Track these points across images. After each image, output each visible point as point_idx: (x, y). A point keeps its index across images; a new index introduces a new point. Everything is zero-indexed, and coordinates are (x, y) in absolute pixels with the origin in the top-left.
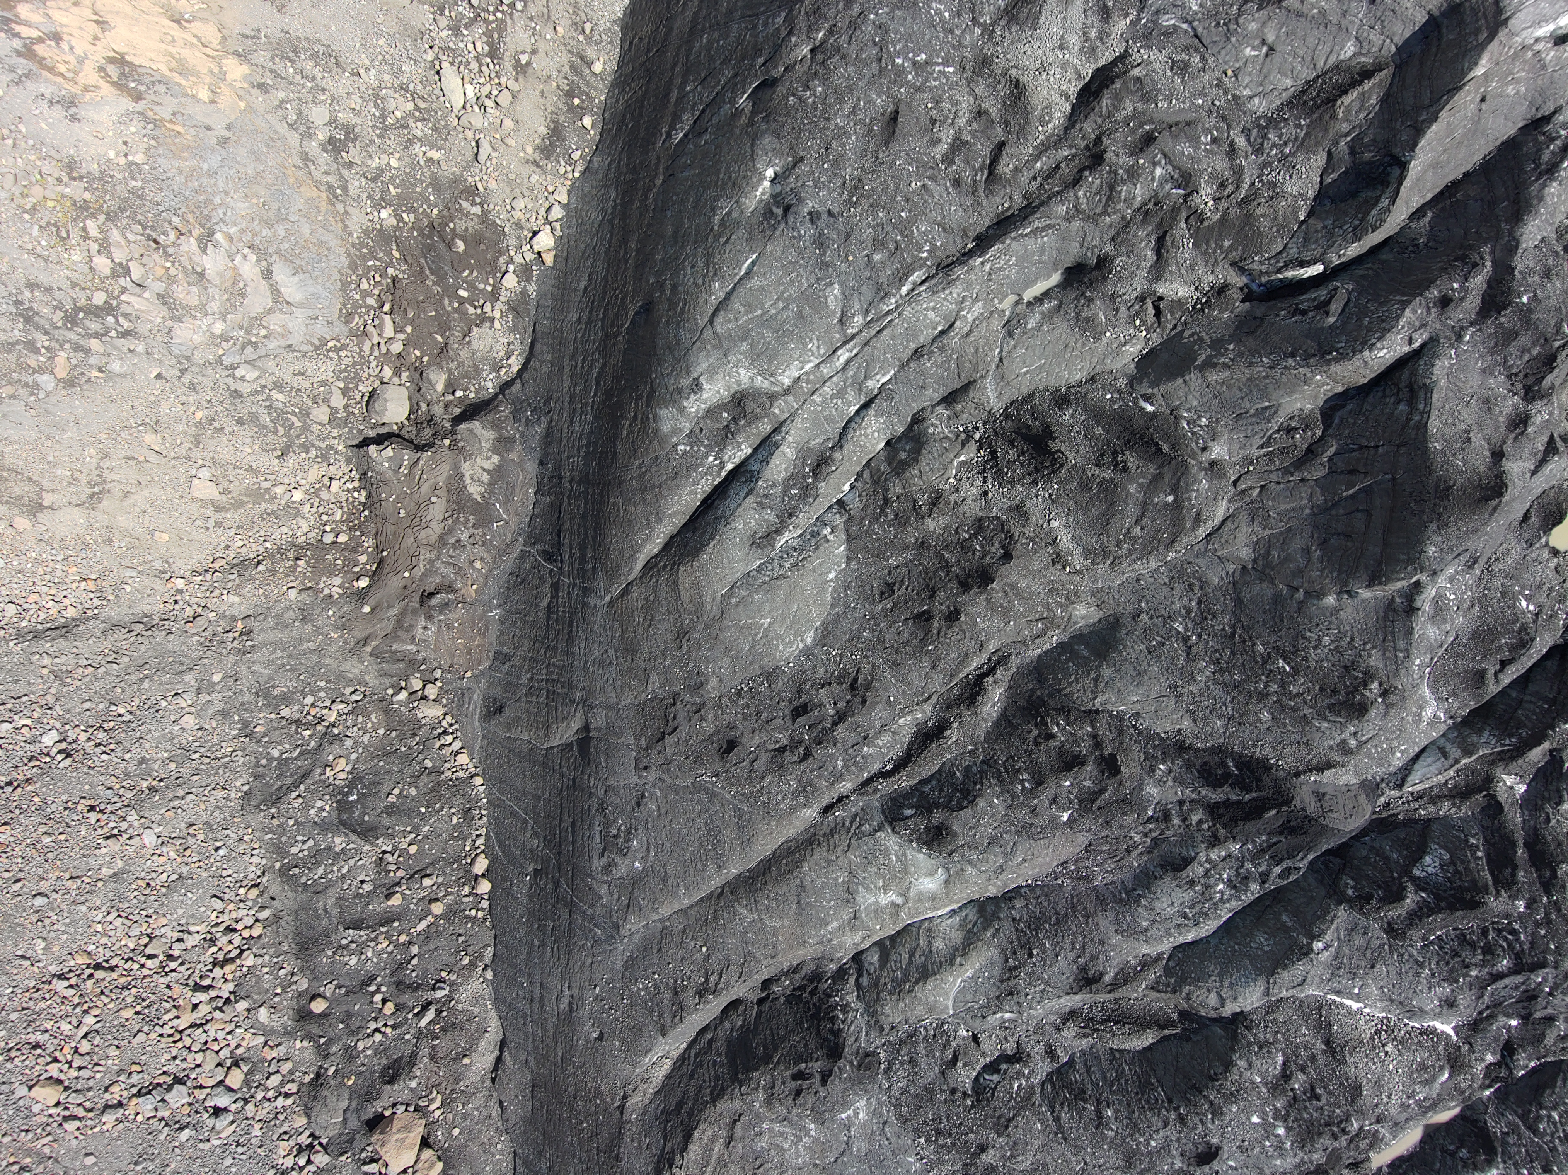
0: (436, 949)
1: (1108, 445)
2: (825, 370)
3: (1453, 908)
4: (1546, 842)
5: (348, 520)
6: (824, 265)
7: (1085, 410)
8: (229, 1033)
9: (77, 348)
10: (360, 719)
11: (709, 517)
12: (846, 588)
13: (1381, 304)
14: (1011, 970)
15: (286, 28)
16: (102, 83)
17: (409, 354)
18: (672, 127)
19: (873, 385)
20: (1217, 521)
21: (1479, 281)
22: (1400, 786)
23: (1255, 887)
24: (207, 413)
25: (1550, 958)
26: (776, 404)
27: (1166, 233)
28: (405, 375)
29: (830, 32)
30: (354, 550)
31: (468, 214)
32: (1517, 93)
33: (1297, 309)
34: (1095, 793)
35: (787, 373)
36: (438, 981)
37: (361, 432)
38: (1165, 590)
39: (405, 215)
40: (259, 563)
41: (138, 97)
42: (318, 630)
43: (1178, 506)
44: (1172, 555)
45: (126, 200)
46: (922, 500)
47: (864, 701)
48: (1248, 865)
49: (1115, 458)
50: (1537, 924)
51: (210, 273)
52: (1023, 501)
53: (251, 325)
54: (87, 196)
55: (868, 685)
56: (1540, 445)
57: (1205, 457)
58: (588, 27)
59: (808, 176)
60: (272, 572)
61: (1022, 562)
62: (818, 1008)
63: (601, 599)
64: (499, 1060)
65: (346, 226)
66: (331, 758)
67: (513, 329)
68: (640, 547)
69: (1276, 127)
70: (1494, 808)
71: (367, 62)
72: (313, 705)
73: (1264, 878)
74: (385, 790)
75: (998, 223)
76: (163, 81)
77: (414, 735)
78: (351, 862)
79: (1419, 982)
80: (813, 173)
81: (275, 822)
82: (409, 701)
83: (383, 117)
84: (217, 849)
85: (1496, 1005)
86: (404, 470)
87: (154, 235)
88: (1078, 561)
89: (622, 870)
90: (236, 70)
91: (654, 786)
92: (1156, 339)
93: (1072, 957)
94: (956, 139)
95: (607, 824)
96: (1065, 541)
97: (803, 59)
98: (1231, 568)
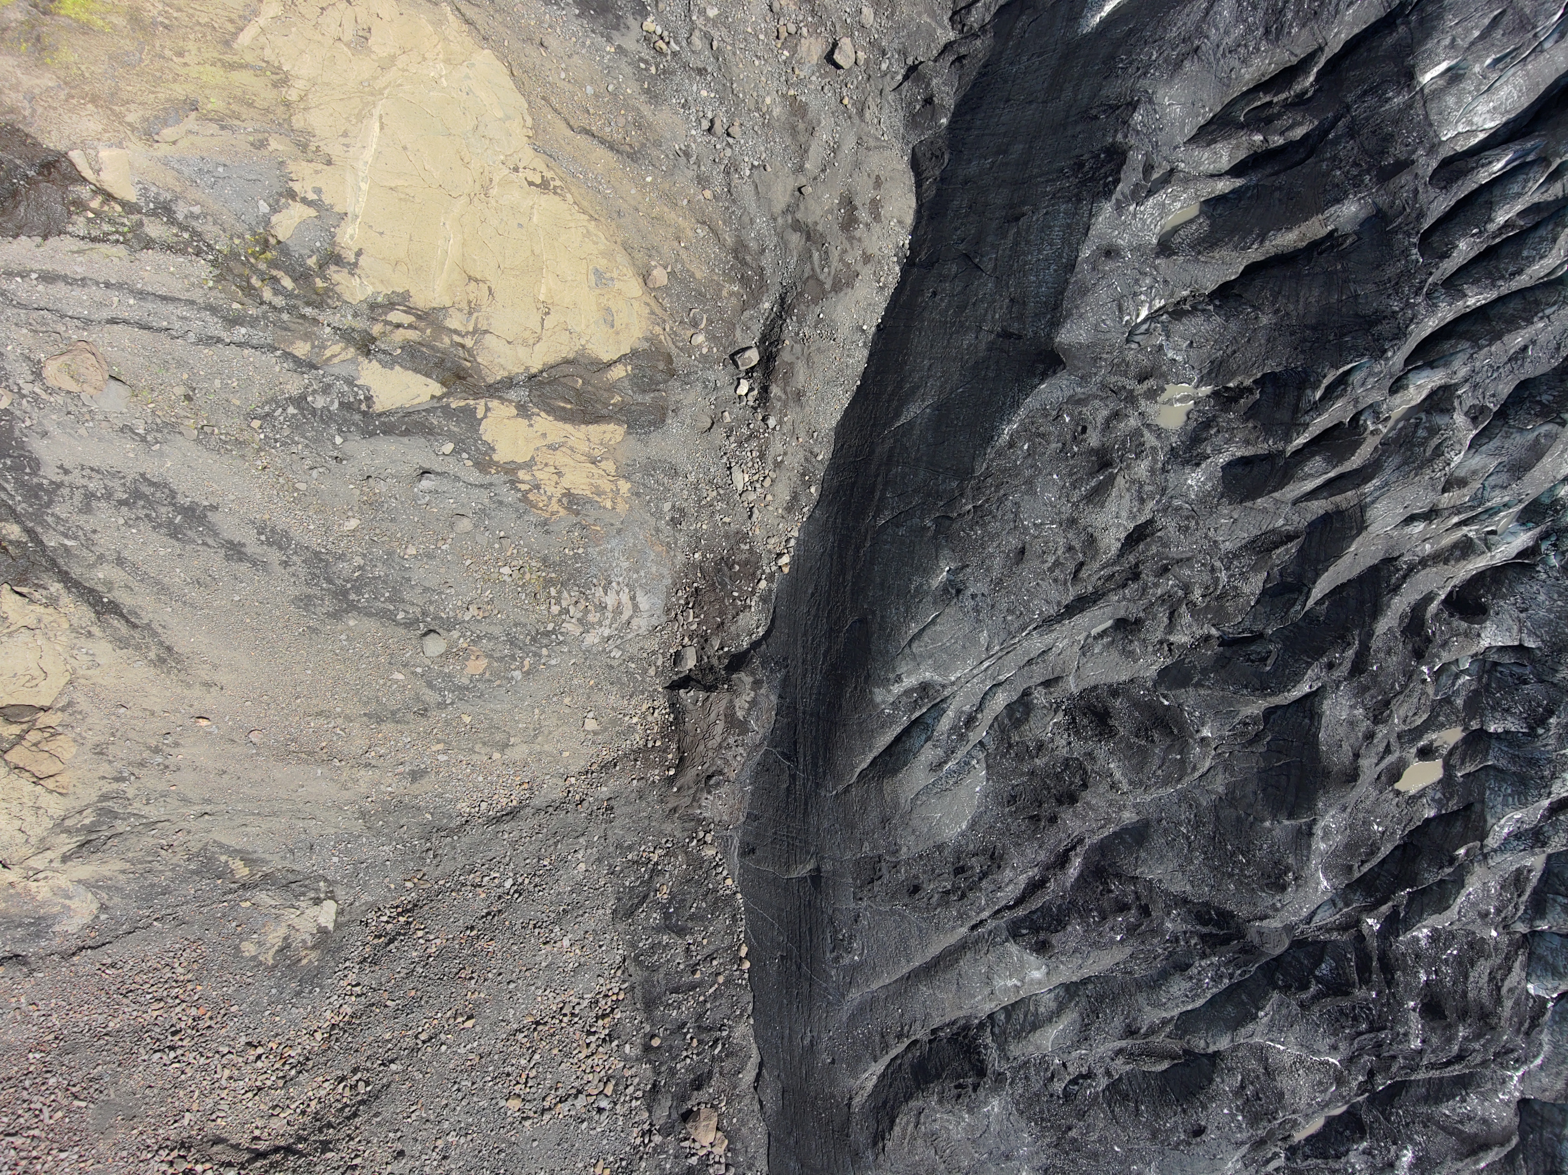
0: (720, 1005)
1: (1143, 723)
2: (975, 671)
4: (1389, 958)
5: (662, 732)
6: (978, 621)
7: (1128, 700)
8: (606, 1060)
9: (535, 654)
10: (672, 859)
11: (901, 750)
12: (987, 797)
13: (1296, 661)
14: (1086, 1025)
15: (649, 456)
16: (561, 509)
17: (700, 629)
18: (876, 514)
19: (1002, 678)
20: (1205, 769)
21: (1350, 653)
22: (1309, 923)
23: (1226, 981)
24: (595, 680)
25: (1388, 1024)
26: (945, 689)
27: (1174, 610)
28: (696, 641)
29: (986, 502)
30: (665, 751)
31: (743, 549)
32: (1377, 549)
33: (1249, 657)
34: (1136, 925)
35: (953, 674)
36: (722, 1025)
37: (672, 678)
38: (1176, 806)
39: (708, 555)
40: (615, 765)
41: (577, 513)
42: (648, 804)
43: (1183, 761)
44: (1179, 786)
45: (572, 574)
46: (1032, 745)
47: (999, 866)
48: (1222, 969)
49: (1147, 733)
50: (1383, 1005)
51: (607, 604)
52: (1093, 751)
53: (622, 627)
54: (553, 575)
55: (1001, 856)
56: (1382, 748)
57: (1198, 735)
59: (970, 574)
60: (623, 770)
61: (1093, 789)
62: (969, 1047)
63: (830, 791)
64: (759, 1075)
65: (673, 562)
66: (658, 885)
67: (762, 611)
68: (858, 764)
69: (1238, 558)
70: (1360, 938)
71: (691, 468)
72: (644, 852)
73: (1231, 976)
74: (688, 905)
75: (1078, 601)
76: (590, 501)
77: (701, 868)
78: (672, 951)
79: (1317, 1035)
80: (974, 573)
81: (632, 928)
82: (697, 845)
84: (600, 946)
85: (1362, 1049)
86: (699, 703)
87: (583, 591)
88: (1125, 787)
89: (846, 961)
90: (625, 486)
91: (866, 910)
92: (1169, 661)
93: (1122, 1018)
94: (1056, 560)
95: (836, 932)
96: (1118, 775)
97: (969, 511)
98: (1213, 797)
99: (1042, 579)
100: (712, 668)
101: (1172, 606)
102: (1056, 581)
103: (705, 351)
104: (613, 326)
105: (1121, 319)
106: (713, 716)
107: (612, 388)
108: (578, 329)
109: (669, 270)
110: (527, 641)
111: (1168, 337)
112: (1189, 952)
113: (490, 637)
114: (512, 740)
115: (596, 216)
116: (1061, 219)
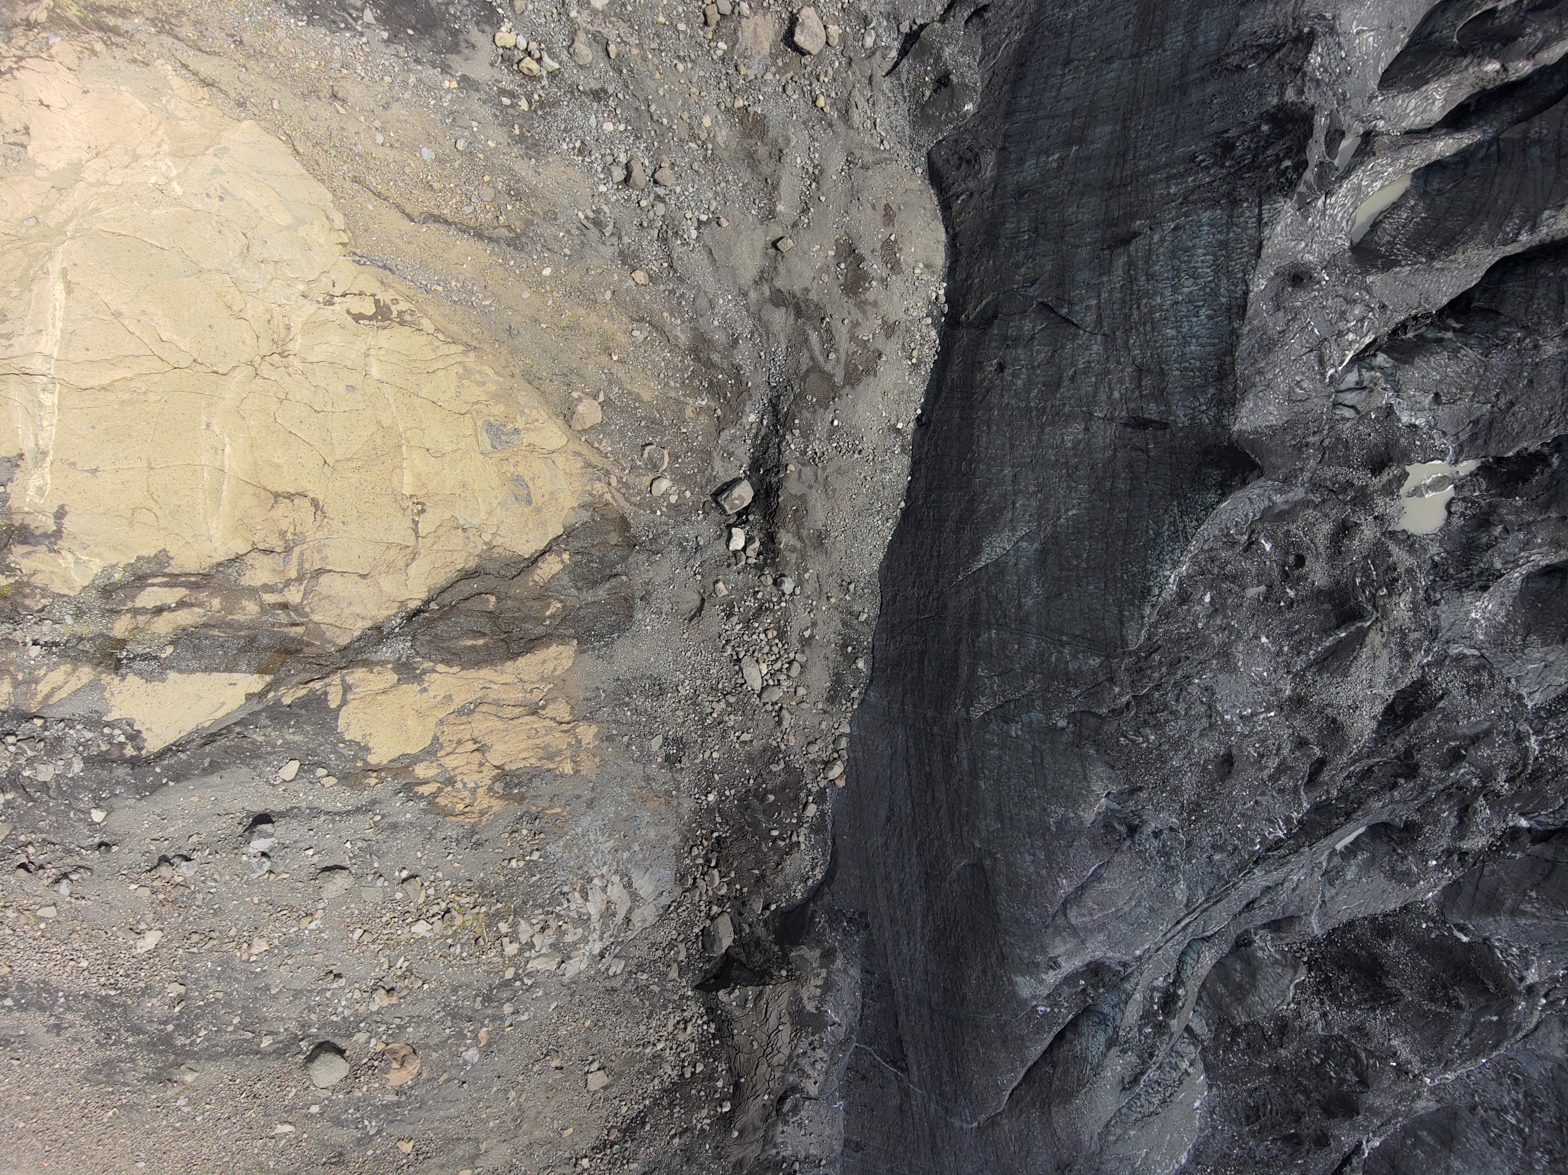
1: (1437, 977)
5: (701, 1050)
6: (1170, 868)
7: (1406, 941)
9: (494, 1018)
12: (1213, 1113)
15: (617, 675)
16: (493, 801)
17: (731, 891)
18: (968, 702)
19: (1208, 934)
20: (1532, 1026)
24: (593, 1018)
27: (1467, 806)
28: (727, 906)
30: (711, 1077)
31: (777, 773)
37: (702, 972)
38: (1493, 1084)
39: (727, 792)
40: (644, 1122)
41: (522, 799)
43: (1501, 1024)
44: (1496, 1055)
45: (528, 894)
46: (1268, 1026)
52: (1363, 1023)
54: (499, 905)
57: (1522, 985)
59: (1147, 801)
60: (655, 1126)
61: (1375, 1086)
63: (967, 1122)
67: (816, 845)
68: (1006, 1085)
71: (682, 679)
76: (538, 773)
86: (750, 1005)
87: (550, 909)
88: (1417, 1067)
90: (588, 733)
92: (1459, 874)
94: (1281, 763)
96: (1404, 1053)
97: (1128, 704)
98: (1549, 1065)
99: (1263, 794)
100: (758, 942)
101: (1462, 800)
102: (1281, 791)
103: (673, 499)
104: (530, 502)
105: (1323, 375)
106: (773, 1020)
107: (543, 594)
108: (476, 521)
109: (601, 398)
110: (478, 1006)
111: (1397, 392)
113: (418, 1020)
114: (483, 1147)
115: (475, 343)
116: (1206, 236)
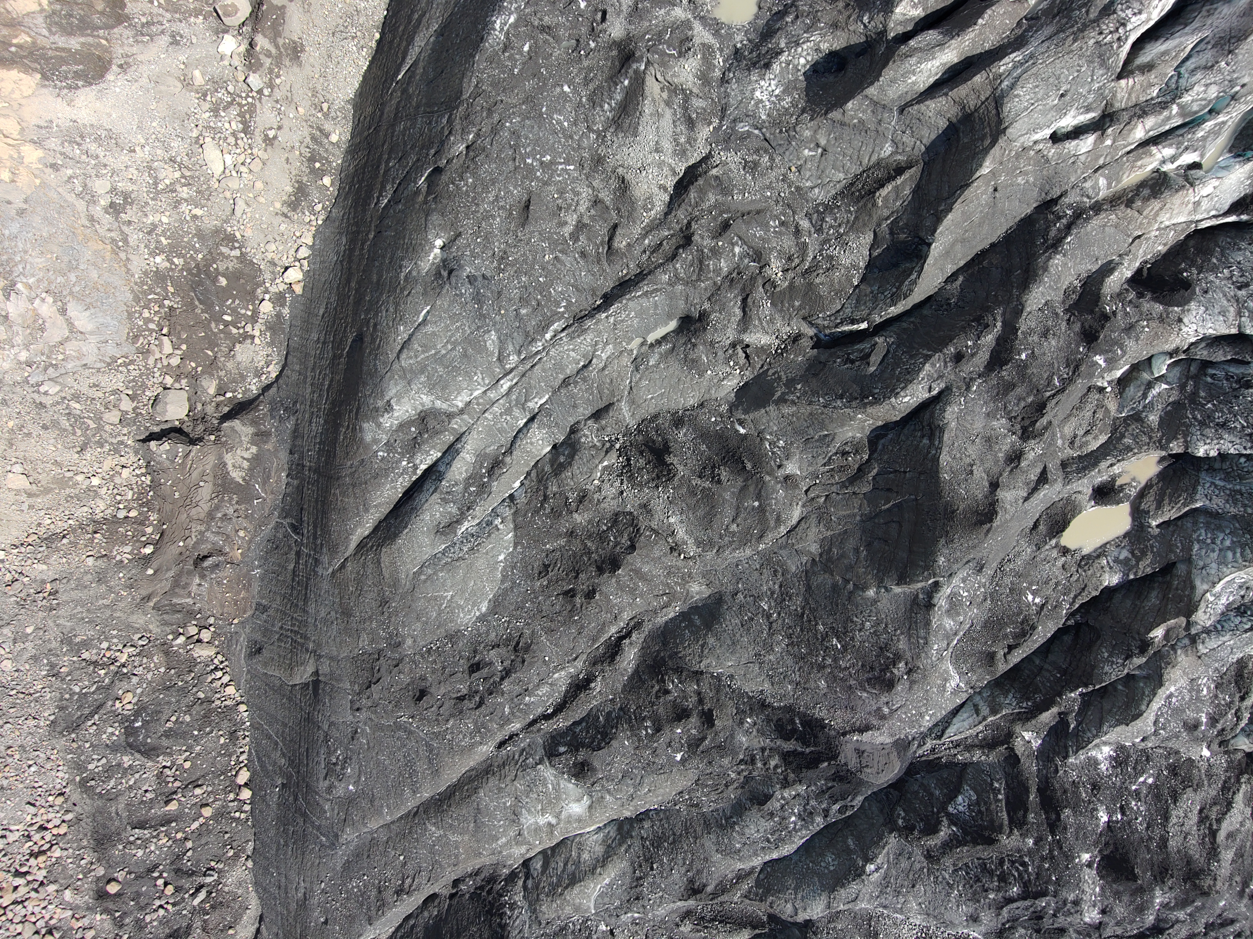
0: (207, 844)
1: (710, 459)
2: (492, 395)
3: (975, 843)
4: (1054, 790)
5: (138, 499)
6: (482, 317)
7: (695, 430)
8: (44, 908)
10: (145, 660)
11: (408, 507)
12: (513, 568)
13: (910, 355)
14: (638, 880)
15: (74, 118)
17: (185, 366)
18: (380, 195)
19: (533, 405)
20: (794, 521)
21: (989, 339)
22: (939, 737)
23: (819, 820)
24: (17, 421)
25: (1051, 888)
26: (454, 421)
27: (748, 295)
28: (184, 382)
29: (478, 135)
30: (142, 523)
31: (228, 257)
32: (1027, 182)
33: (848, 358)
34: (699, 739)
35: (459, 398)
36: (209, 869)
37: (147, 428)
38: (756, 574)
39: (176, 260)
40: (64, 537)
42: (110, 590)
43: (763, 511)
44: (762, 546)
46: (572, 497)
47: (523, 661)
48: (813, 803)
49: (713, 472)
50: (1043, 859)
51: (12, 315)
52: (649, 501)
53: (51, 352)
55: (527, 648)
56: (1033, 476)
57: (780, 473)
58: (325, 106)
59: (466, 247)
60: (74, 544)
61: (645, 552)
62: (492, 907)
63: (326, 570)
64: (258, 931)
65: (129, 270)
66: (120, 692)
67: (271, 344)
68: (353, 530)
69: (831, 212)
70: (1013, 759)
71: (143, 141)
72: (109, 649)
73: (826, 813)
74: (164, 717)
75: (620, 285)
77: (191, 671)
78: (137, 776)
79: (949, 901)
80: (469, 245)
81: (75, 745)
82: (186, 645)
83: (156, 184)
84: (30, 766)
85: (1014, 920)
86: (178, 460)
88: (692, 550)
89: (339, 791)
90: (33, 155)
91: (365, 724)
92: (749, 375)
93: (683, 870)
94: (579, 222)
95: (329, 753)
96: (681, 533)
97: (460, 154)
98: (804, 559)
99: (563, 252)
100: (204, 418)
101: (743, 290)
102: (583, 254)
106: (195, 475)
107: (16, 24)
112: (767, 780)
